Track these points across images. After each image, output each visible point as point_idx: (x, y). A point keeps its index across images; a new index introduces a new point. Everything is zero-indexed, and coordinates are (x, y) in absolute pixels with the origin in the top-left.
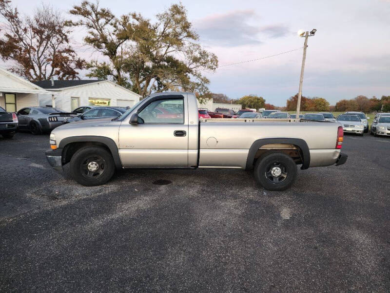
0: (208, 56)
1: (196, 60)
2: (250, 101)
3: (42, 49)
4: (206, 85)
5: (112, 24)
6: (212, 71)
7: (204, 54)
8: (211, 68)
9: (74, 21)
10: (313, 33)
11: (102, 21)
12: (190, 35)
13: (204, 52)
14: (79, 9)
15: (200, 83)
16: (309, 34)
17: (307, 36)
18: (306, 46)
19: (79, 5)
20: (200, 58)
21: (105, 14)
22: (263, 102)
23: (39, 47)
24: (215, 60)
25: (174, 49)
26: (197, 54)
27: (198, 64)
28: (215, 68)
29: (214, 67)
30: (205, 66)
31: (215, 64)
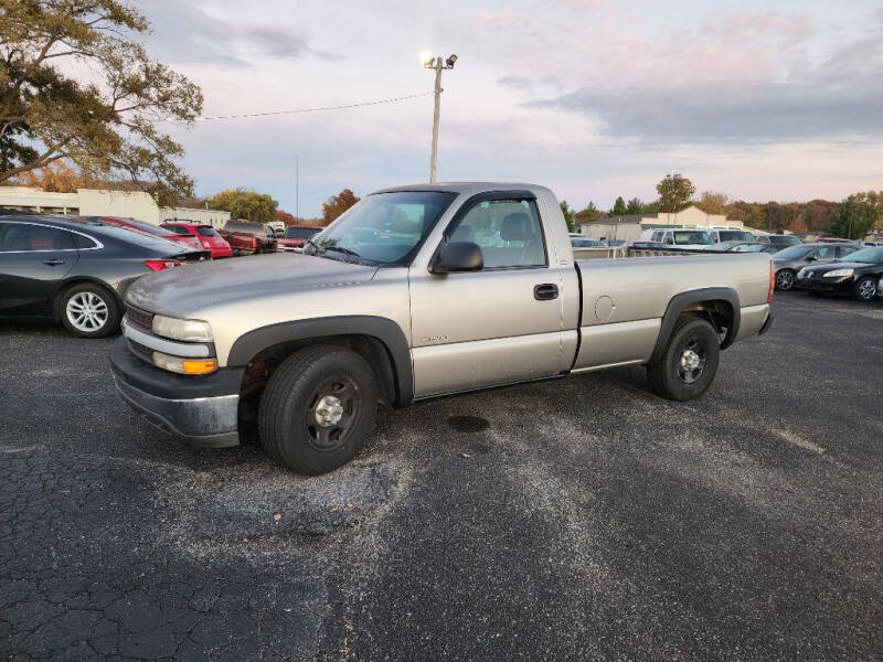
0: (168, 81)
1: (133, 87)
2: (241, 202)
4: (170, 158)
6: (186, 121)
7: (155, 76)
8: (182, 114)
10: (451, 63)
12: (120, 16)
15: (153, 151)
16: (445, 64)
17: (439, 69)
18: (438, 90)
20: (146, 84)
22: (272, 206)
24: (192, 93)
25: (69, 49)
26: (134, 69)
28: (194, 117)
29: (192, 112)
30: (166, 108)
31: (195, 103)
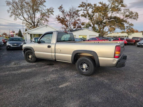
0: (133, 14)
1: (127, 16)
3: (71, 20)
4: (131, 27)
5: (91, 8)
6: (136, 20)
8: (134, 19)
9: (79, 10)
11: (88, 8)
12: (123, 6)
13: (131, 12)
14: (81, 5)
15: (128, 26)
19: (81, 4)
20: (129, 15)
21: (89, 5)
23: (70, 20)
24: (137, 15)
25: (115, 13)
26: (127, 13)
27: (128, 18)
28: (137, 19)
30: (132, 18)
